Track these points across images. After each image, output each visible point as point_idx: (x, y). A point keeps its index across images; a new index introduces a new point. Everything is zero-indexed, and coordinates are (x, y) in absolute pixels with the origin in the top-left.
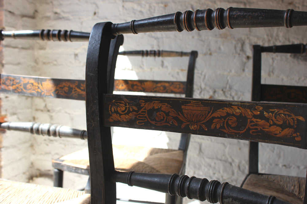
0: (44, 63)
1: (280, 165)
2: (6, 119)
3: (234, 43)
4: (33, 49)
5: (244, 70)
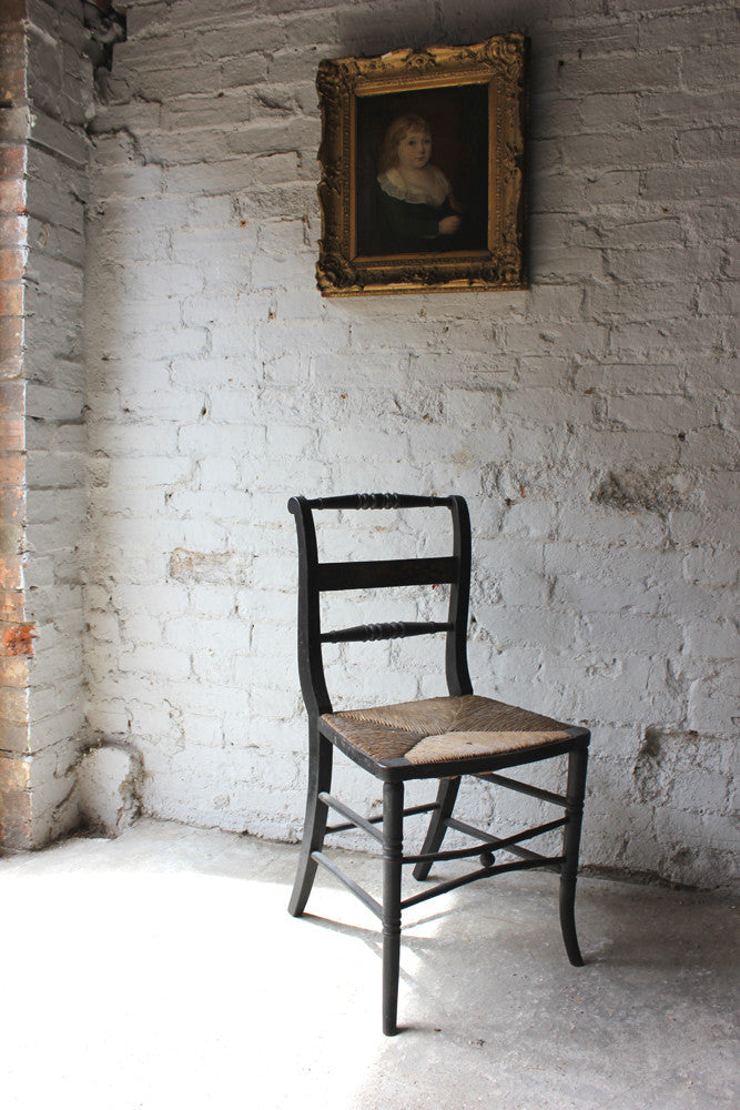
0: (105, 514)
2: (32, 632)
3: (480, 472)
4: (83, 486)
5: (500, 528)
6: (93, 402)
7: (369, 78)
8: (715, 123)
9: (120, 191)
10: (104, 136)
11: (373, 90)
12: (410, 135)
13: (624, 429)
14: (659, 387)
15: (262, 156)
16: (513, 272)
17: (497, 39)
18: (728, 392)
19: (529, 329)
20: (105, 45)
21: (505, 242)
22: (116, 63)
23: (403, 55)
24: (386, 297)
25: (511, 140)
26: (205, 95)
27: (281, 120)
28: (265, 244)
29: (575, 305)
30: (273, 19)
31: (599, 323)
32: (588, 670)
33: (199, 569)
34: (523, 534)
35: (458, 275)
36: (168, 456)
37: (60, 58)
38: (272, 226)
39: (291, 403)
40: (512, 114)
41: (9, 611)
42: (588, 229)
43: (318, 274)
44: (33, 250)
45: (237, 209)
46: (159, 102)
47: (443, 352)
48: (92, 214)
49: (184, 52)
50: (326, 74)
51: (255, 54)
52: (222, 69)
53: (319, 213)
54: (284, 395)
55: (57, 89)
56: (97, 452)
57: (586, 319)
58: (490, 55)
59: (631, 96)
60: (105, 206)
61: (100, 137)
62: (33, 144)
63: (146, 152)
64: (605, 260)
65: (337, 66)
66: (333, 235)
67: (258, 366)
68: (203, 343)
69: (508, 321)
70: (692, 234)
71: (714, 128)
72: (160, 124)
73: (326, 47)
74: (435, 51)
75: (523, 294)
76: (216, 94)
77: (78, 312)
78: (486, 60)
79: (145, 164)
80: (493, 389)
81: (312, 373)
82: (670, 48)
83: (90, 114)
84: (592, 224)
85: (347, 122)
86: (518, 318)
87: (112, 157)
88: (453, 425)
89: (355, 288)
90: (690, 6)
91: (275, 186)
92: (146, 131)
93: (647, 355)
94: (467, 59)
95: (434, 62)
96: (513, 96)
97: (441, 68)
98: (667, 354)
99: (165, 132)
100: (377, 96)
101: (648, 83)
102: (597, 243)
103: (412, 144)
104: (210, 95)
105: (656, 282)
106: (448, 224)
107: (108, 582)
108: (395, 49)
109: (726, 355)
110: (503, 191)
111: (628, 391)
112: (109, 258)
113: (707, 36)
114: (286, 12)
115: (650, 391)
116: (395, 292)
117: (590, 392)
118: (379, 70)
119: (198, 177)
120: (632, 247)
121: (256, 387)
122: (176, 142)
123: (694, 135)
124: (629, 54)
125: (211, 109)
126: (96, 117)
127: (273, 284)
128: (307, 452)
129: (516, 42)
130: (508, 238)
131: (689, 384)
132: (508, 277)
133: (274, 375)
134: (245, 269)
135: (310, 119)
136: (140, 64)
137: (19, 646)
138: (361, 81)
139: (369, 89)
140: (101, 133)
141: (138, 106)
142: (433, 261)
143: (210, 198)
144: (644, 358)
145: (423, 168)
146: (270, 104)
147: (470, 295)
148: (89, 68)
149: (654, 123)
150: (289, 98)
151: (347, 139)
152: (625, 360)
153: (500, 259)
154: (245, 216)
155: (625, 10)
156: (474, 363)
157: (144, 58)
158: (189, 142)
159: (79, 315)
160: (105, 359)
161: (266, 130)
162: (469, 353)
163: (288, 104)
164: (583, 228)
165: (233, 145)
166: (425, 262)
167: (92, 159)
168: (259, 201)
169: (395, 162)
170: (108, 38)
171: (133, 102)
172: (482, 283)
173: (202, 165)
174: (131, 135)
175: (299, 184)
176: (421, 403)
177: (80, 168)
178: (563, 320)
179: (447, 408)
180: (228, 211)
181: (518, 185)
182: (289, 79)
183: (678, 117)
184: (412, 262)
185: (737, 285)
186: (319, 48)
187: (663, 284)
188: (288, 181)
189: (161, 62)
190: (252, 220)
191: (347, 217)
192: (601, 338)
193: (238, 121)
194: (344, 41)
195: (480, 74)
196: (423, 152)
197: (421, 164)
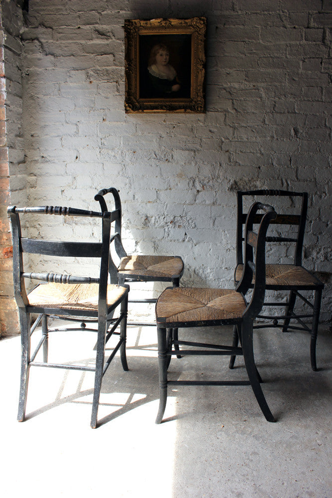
0: (35, 199)
1: (223, 268)
3: (188, 180)
4: (26, 188)
5: (195, 201)
6: (28, 154)
7: (145, 28)
8: (272, 55)
9: (36, 66)
10: (27, 41)
11: (146, 33)
12: (161, 52)
13: (239, 165)
14: (251, 150)
15: (98, 55)
16: (201, 107)
17: (197, 18)
18: (275, 152)
19: (205, 128)
21: (198, 96)
22: (30, 9)
23: (159, 20)
24: (150, 114)
25: (200, 57)
26: (72, 27)
27: (106, 40)
28: (100, 91)
29: (222, 120)
31: (231, 127)
32: (227, 250)
33: (76, 220)
34: (204, 203)
35: (180, 108)
36: (62, 175)
37: (10, 7)
38: (103, 84)
39: (113, 154)
40: (201, 47)
41: (5, 241)
42: (226, 91)
43: (125, 105)
44: (8, 92)
45: (88, 76)
46: (51, 28)
47: (173, 136)
48: (24, 75)
49: (62, 7)
50: (128, 25)
51: (94, 12)
52: (79, 17)
53: (124, 80)
54: (110, 152)
55: (11, 21)
56: (31, 174)
57: (226, 125)
58: (193, 24)
59: (242, 43)
60: (29, 72)
62: (6, 47)
63: (47, 50)
64: (233, 103)
65: (132, 22)
66: (131, 90)
67: (99, 140)
68: (75, 130)
69: (198, 125)
70: (263, 95)
71: (271, 57)
72: (53, 38)
73: (124, 12)
74: (172, 20)
75: (203, 115)
76: (77, 27)
77: (21, 116)
78: (192, 26)
79: (46, 55)
80: (192, 150)
81: (122, 143)
82: (256, 26)
83: (21, 32)
84: (228, 90)
85: (136, 45)
86: (201, 124)
87: (32, 51)
88: (177, 163)
89: (140, 111)
90: (263, 11)
91: (104, 68)
92: (46, 41)
93: (248, 139)
94: (184, 24)
95: (171, 24)
96: (201, 40)
97: (173, 27)
98: (254, 138)
99: (55, 42)
100: (148, 36)
101: (248, 38)
102: (229, 96)
103: (161, 56)
104: (75, 28)
105: (251, 112)
106: (175, 88)
107: (38, 226)
108: (156, 18)
109: (275, 139)
110: (197, 77)
111: (241, 151)
112: (32, 94)
113: (269, 23)
115: (248, 151)
116: (155, 112)
117: (227, 151)
118: (149, 25)
119: (70, 62)
120: (242, 99)
121: (98, 148)
123: (265, 60)
124: (242, 27)
125: (75, 33)
126: (23, 33)
127: (105, 108)
128: (120, 173)
129: (203, 20)
130: (199, 94)
131: (262, 149)
132: (199, 109)
133: (106, 144)
134: (92, 101)
135: (118, 41)
136: (42, 10)
137: (9, 254)
138: (142, 29)
139: (144, 32)
140: (26, 40)
141: (41, 30)
142: (170, 101)
143: (76, 71)
144: (246, 140)
145: (165, 65)
146: (101, 34)
147: (183, 115)
148: (21, 11)
149: (251, 53)
150: (109, 32)
151: (136, 52)
152: (240, 140)
153: (195, 102)
154: (92, 79)
155: (240, 10)
156: (185, 140)
157: (43, 8)
158: (66, 47)
159: (21, 118)
160: (32, 136)
161: (99, 44)
162: (183, 137)
163: (108, 34)
164: (225, 91)
165: (84, 49)
166: (167, 102)
167: (23, 52)
168: (97, 73)
169: (155, 62)
171: (40, 27)
172: (189, 111)
173: (72, 57)
174: (40, 42)
175: (114, 67)
176: (165, 155)
177: (19, 55)
178: (218, 125)
179: (175, 157)
180: (84, 77)
181: (203, 75)
182: (108, 24)
183: (259, 52)
184: (161, 101)
185: (279, 115)
186: (121, 12)
187: (253, 113)
188: (110, 66)
189: (51, 11)
190: (94, 81)
191: (136, 83)
192: (231, 132)
193: (88, 39)
194: (131, 10)
195: (189, 30)
196: (166, 59)
197: (165, 63)
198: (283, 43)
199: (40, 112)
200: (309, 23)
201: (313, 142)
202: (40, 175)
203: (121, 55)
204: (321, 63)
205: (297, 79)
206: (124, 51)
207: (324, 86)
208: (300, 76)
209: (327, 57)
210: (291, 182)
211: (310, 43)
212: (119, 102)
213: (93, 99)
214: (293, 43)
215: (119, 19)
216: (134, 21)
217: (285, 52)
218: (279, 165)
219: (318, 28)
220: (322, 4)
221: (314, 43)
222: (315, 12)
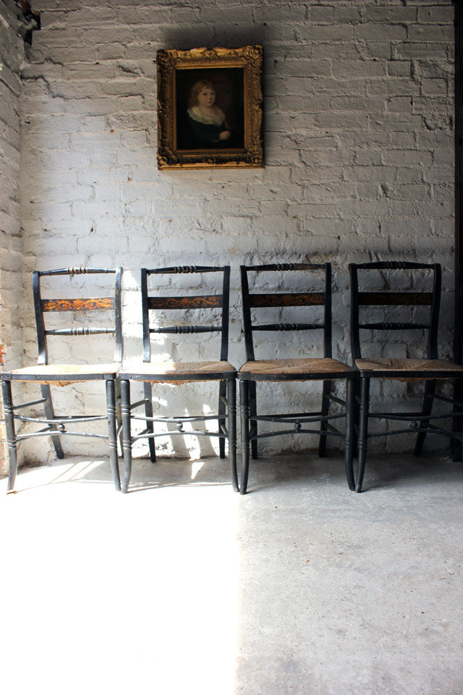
2: (2, 351)
3: (243, 257)
4: (21, 272)
5: (254, 284)
6: (26, 226)
7: (184, 60)
8: (348, 94)
9: (39, 111)
11: (184, 67)
12: (204, 90)
13: (312, 235)
14: (327, 215)
15: (122, 97)
16: (259, 159)
17: (250, 47)
18: (359, 217)
19: (265, 187)
20: (27, 31)
22: (34, 41)
23: (202, 50)
24: (192, 171)
25: (256, 95)
26: (88, 63)
27: (132, 78)
28: (125, 142)
29: (287, 175)
30: (127, 26)
31: (298, 185)
32: (300, 352)
33: (91, 315)
34: (266, 287)
35: (231, 160)
36: (71, 254)
37: (9, 35)
38: (129, 133)
39: (142, 224)
40: (256, 82)
42: (291, 140)
43: (158, 157)
44: (2, 138)
45: (108, 124)
46: (61, 64)
47: (222, 198)
48: (23, 123)
49: (76, 39)
50: (162, 57)
51: (117, 43)
52: (98, 50)
53: (156, 127)
54: (138, 221)
55: (9, 52)
56: (29, 253)
57: (292, 183)
58: (245, 54)
59: (309, 79)
60: (30, 119)
61: (28, 81)
62: (1, 80)
63: (54, 90)
64: (300, 155)
65: (167, 53)
66: (165, 138)
67: (123, 206)
68: (91, 194)
69: (254, 183)
70: (340, 144)
71: (347, 96)
72: (63, 76)
73: (156, 43)
74: (218, 50)
75: (261, 170)
76: (95, 62)
77: (18, 175)
78: (243, 56)
79: (54, 97)
80: (248, 216)
81: (153, 210)
82: (326, 59)
83: (22, 67)
84: (293, 138)
85: (172, 82)
86: (260, 182)
87: (34, 92)
88: (228, 234)
89: (178, 166)
90: (334, 41)
91: (129, 113)
92: (54, 80)
93: (321, 200)
94: (233, 55)
95: (217, 55)
96: (256, 74)
97: (221, 59)
98: (330, 199)
99: (65, 80)
100: (187, 70)
101: (318, 74)
102: (295, 146)
103: (205, 95)
104: (91, 63)
105: (324, 166)
106: (224, 135)
108: (198, 47)
109: (357, 200)
110: (252, 120)
111: (313, 216)
112: (34, 147)
113: (342, 55)
114: (134, 24)
115: (323, 216)
116: (197, 168)
117: (295, 217)
118: (188, 57)
119: (85, 106)
120: (312, 149)
121: (122, 217)
122: (72, 87)
123: (339, 99)
124: (308, 60)
125: (93, 70)
126: (24, 70)
127: (128, 163)
128: (152, 250)
129: (258, 49)
130: (255, 143)
131: (341, 213)
132: (256, 161)
133: (131, 211)
134: (114, 155)
135: (148, 79)
136: (49, 43)
138: (179, 62)
139: (182, 66)
140: (28, 78)
141: (48, 66)
142: (217, 153)
143: (93, 117)
144: (320, 202)
145: (210, 107)
146: (126, 70)
147: (235, 170)
148: (22, 42)
149: (320, 92)
150: (136, 68)
151: (171, 90)
152: (311, 202)
153: (251, 152)
154: (113, 128)
155: (305, 39)
156: (238, 204)
157: (52, 40)
158: (80, 87)
159: (18, 177)
160: (32, 202)
161: (124, 84)
162: (236, 199)
163: (135, 71)
164: (289, 140)
165: (106, 90)
166: (213, 153)
167: (23, 93)
168: (121, 120)
169: (197, 103)
170: (29, 27)
171: (46, 63)
172: (243, 164)
173: (88, 99)
174: (46, 81)
175: (143, 112)
176: (211, 224)
177: (18, 96)
178: (281, 183)
179: (225, 226)
180: (103, 124)
181: (260, 117)
182: (136, 58)
183: (331, 90)
184: (206, 153)
185: (361, 168)
186: (153, 44)
187: (327, 167)
188: (137, 110)
189: (63, 43)
190: (117, 130)
191: (172, 130)
192: (300, 192)
193: (108, 77)
194: (166, 41)
195: (240, 63)
196: (211, 99)
197: (210, 105)
198: (361, 78)
199: (44, 171)
200: (392, 55)
201: (408, 202)
202: (42, 255)
203: (153, 97)
204: (412, 103)
205: (382, 123)
206: (156, 91)
207: (417, 131)
208: (385, 119)
209: (418, 95)
210: (382, 256)
211: (396, 78)
212: (150, 155)
213: (116, 153)
214: (374, 78)
215: (150, 51)
216: (169, 51)
217: (364, 90)
218: (365, 233)
219: (404, 61)
220: (407, 31)
221: (401, 78)
222: (399, 41)
